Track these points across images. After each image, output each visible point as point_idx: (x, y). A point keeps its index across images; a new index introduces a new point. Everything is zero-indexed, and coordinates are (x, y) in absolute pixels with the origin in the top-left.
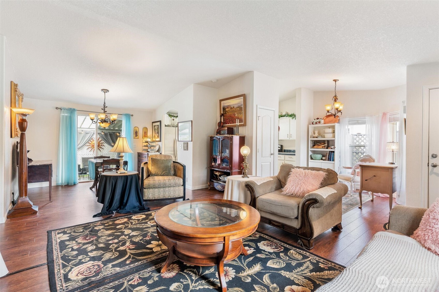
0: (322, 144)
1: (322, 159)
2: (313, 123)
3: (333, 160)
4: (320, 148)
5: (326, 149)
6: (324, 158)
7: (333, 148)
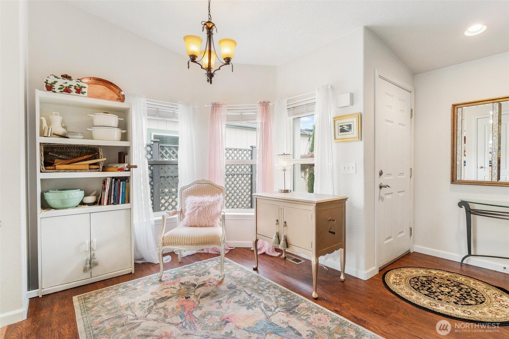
0: (85, 157)
1: (82, 203)
2: (50, 88)
3: (127, 200)
4: (81, 170)
5: (103, 171)
6: (91, 199)
7: (127, 169)
